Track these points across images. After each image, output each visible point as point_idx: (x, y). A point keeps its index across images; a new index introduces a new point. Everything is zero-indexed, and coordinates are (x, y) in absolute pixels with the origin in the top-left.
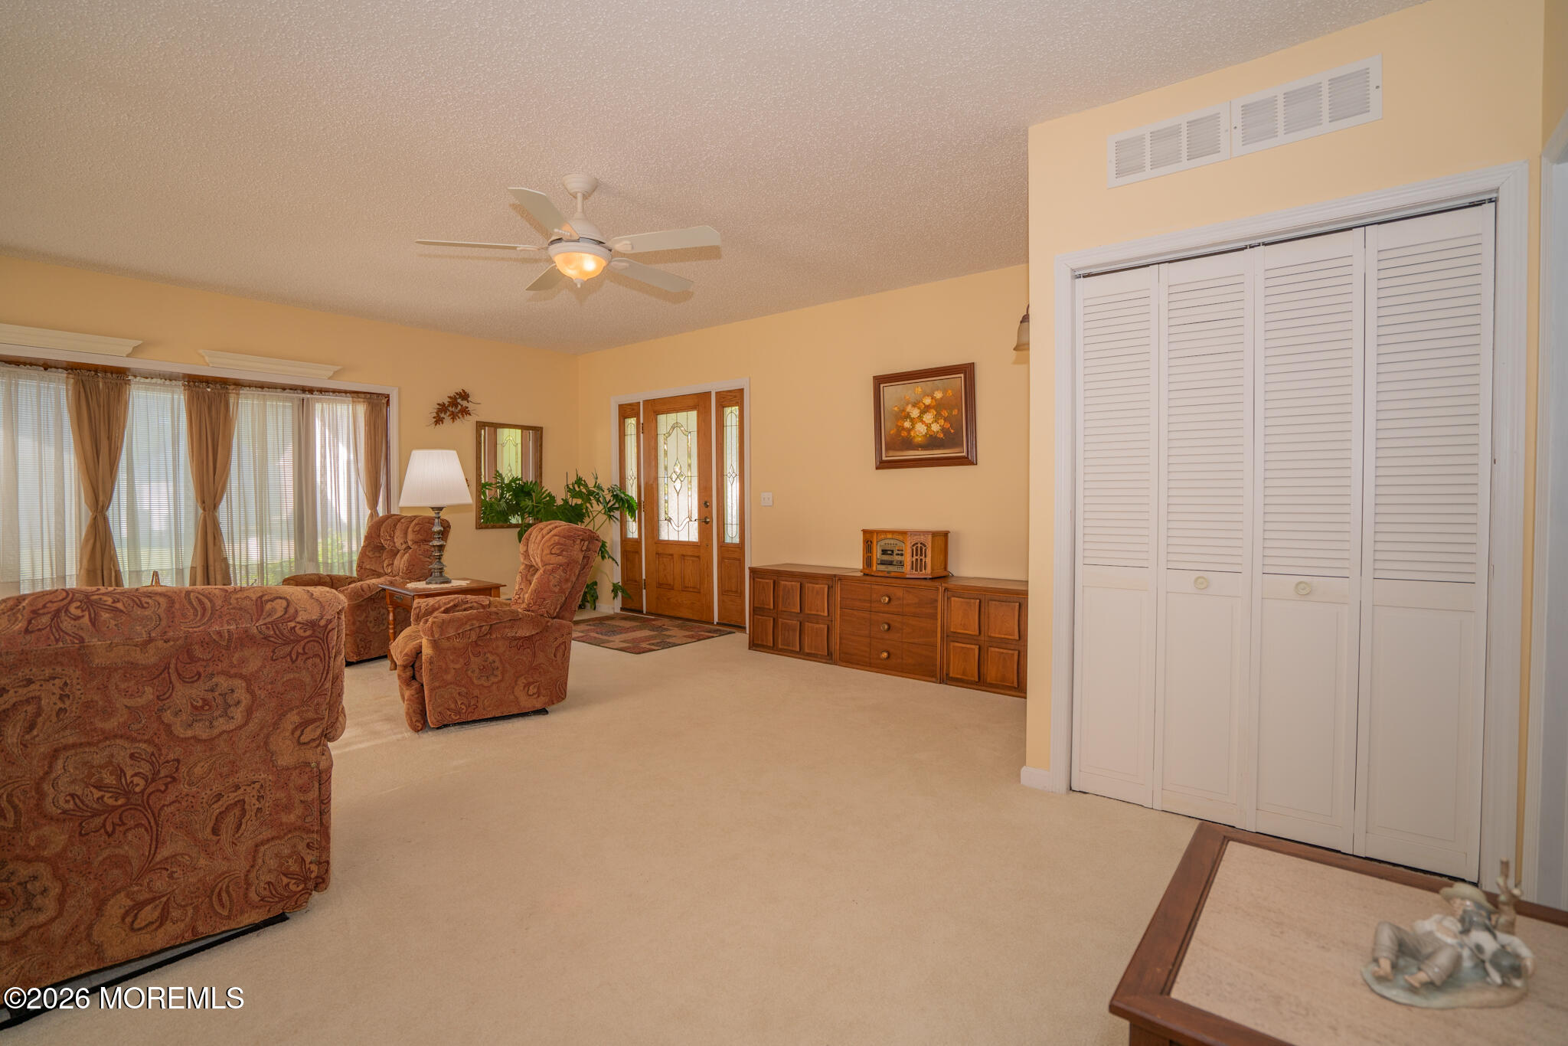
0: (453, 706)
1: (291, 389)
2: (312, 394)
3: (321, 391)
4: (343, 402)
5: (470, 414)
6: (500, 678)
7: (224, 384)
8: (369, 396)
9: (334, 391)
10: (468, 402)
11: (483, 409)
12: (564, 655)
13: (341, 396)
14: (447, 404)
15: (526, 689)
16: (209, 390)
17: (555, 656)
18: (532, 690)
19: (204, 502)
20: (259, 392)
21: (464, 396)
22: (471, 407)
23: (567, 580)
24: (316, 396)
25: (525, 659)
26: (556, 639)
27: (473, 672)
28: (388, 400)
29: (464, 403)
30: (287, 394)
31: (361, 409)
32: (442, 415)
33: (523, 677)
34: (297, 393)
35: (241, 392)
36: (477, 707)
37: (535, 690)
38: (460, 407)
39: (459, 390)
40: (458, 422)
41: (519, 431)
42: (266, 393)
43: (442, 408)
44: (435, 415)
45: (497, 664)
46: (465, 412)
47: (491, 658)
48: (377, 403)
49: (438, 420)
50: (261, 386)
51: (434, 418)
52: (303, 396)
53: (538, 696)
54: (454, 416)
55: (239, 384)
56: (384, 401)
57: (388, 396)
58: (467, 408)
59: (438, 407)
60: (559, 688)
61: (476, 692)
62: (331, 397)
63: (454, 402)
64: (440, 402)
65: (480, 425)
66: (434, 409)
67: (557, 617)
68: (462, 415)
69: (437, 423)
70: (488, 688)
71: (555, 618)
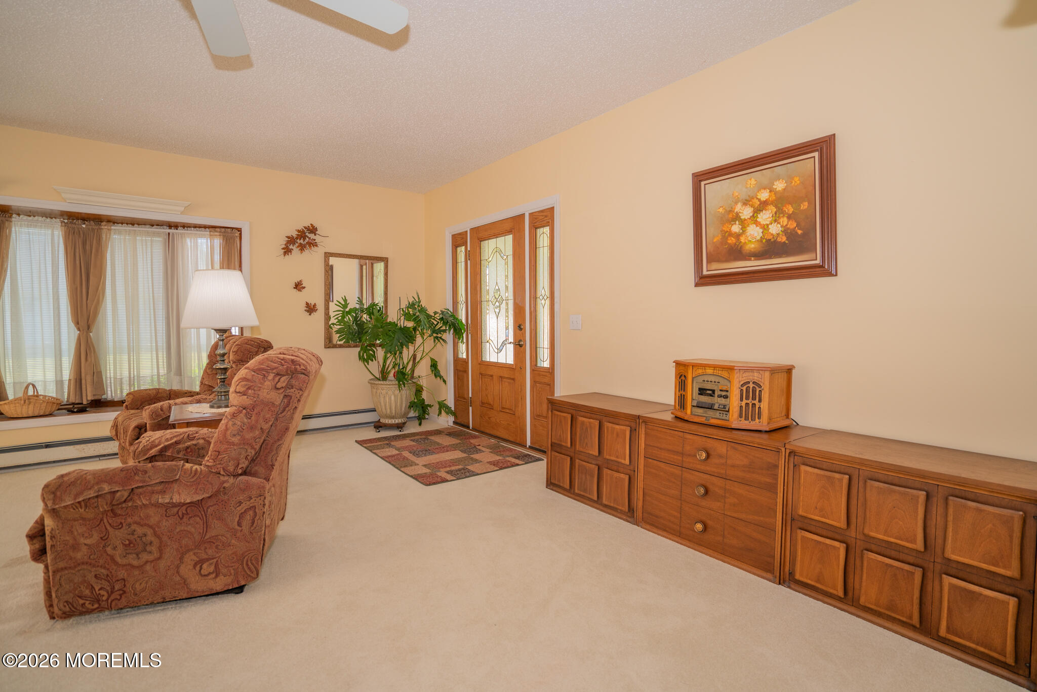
0: (87, 592)
1: (158, 225)
2: (177, 229)
3: (185, 226)
4: (201, 236)
5: (317, 246)
6: (156, 554)
7: (98, 219)
8: (223, 230)
9: (195, 226)
10: (315, 235)
11: (329, 240)
12: (253, 523)
13: (201, 231)
14: (295, 236)
15: (198, 568)
16: (84, 226)
17: (239, 524)
18: (207, 568)
19: (78, 323)
20: (130, 228)
21: (313, 230)
22: (318, 239)
23: (252, 428)
24: (180, 231)
25: (193, 530)
26: (240, 503)
27: (115, 548)
28: (241, 234)
29: (312, 236)
30: (155, 229)
31: (218, 242)
32: (291, 247)
33: (191, 553)
34: (164, 229)
35: (112, 228)
36: (125, 592)
37: (212, 569)
38: (307, 239)
39: (307, 224)
40: (307, 252)
41: (356, 262)
42: (136, 228)
43: (291, 240)
44: (284, 246)
45: (150, 538)
46: (312, 244)
47: (140, 531)
48: (231, 236)
49: (287, 251)
50: (133, 222)
51: (283, 249)
52: (172, 231)
53: (217, 576)
54: (302, 248)
55: (112, 221)
56: (237, 234)
57: (239, 230)
58: (315, 240)
59: (287, 239)
60: (247, 565)
61: (122, 574)
62: (192, 231)
63: (302, 234)
64: (289, 235)
65: (328, 255)
66: (283, 241)
67: (245, 473)
68: (310, 246)
69: (285, 253)
70: (139, 567)
71: (241, 475)
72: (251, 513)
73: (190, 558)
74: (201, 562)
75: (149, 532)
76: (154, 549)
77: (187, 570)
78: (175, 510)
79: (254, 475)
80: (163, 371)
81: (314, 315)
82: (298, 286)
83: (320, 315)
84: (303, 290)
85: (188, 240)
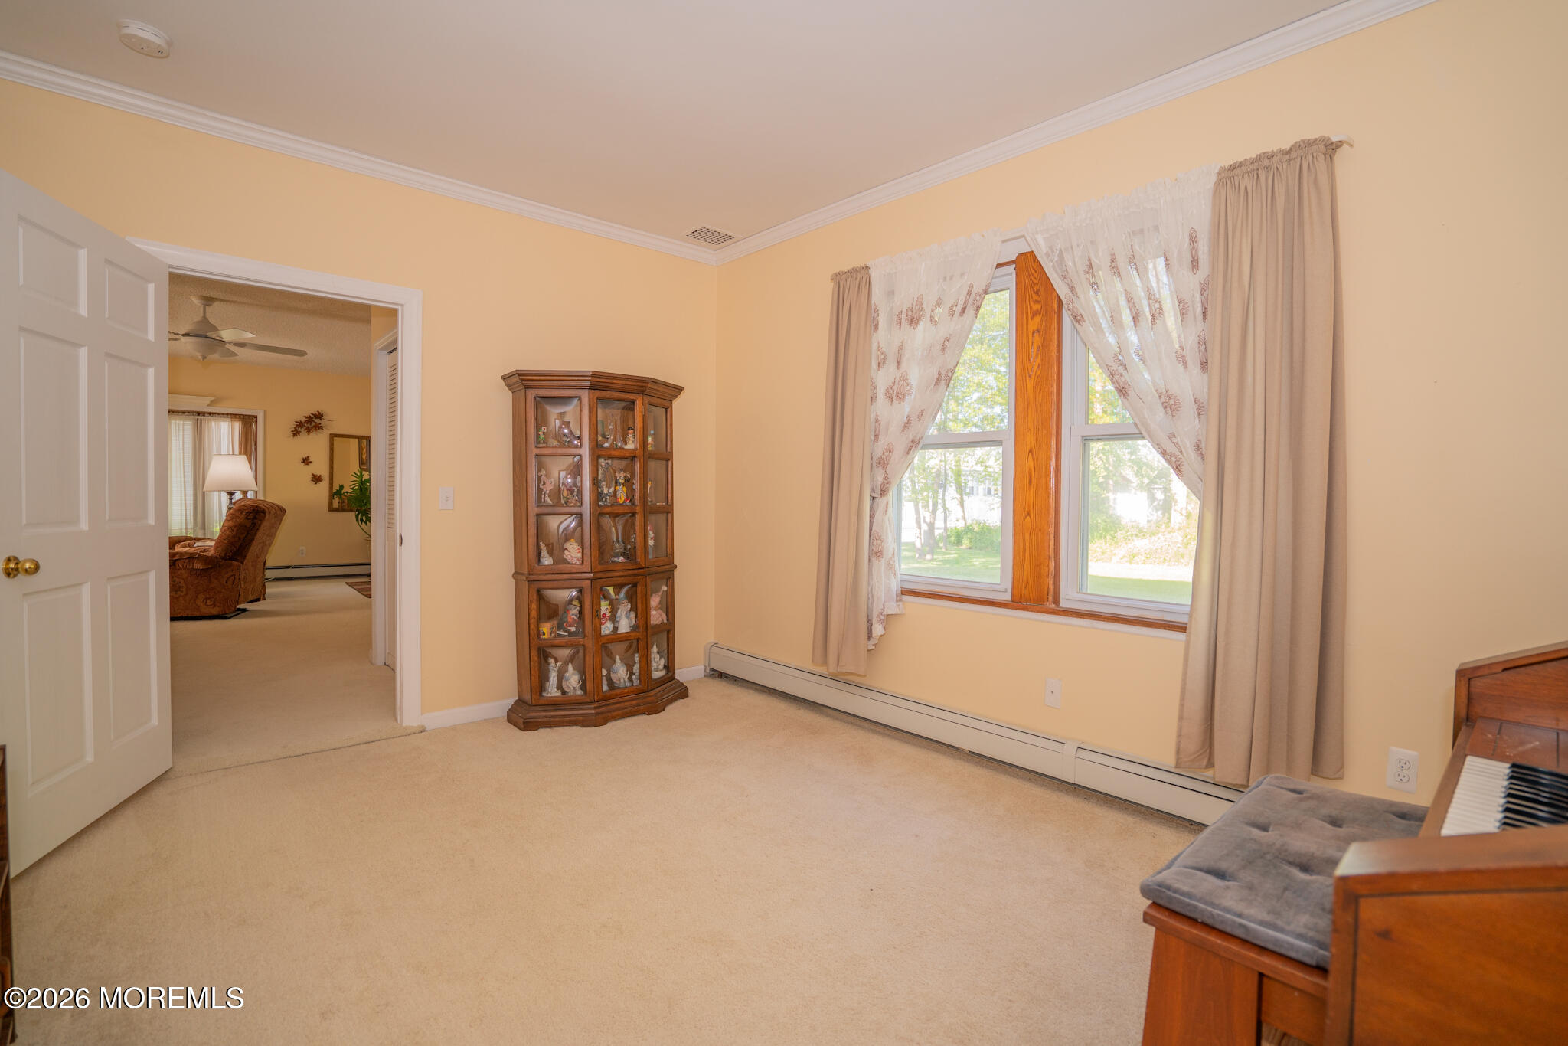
1: (189, 413)
2: (204, 417)
3: (211, 414)
4: (225, 421)
5: (322, 429)
6: (184, 593)
8: (243, 417)
9: (219, 414)
10: (321, 420)
11: (334, 424)
12: (234, 583)
13: (225, 418)
14: (303, 421)
15: (205, 603)
17: (227, 583)
21: (319, 416)
22: (323, 423)
24: (207, 418)
25: (203, 583)
26: (228, 572)
28: (256, 420)
29: (318, 421)
30: (186, 416)
31: (238, 425)
32: (299, 429)
34: (194, 416)
37: (212, 603)
38: (314, 423)
39: (314, 411)
40: (313, 435)
41: (357, 440)
43: (300, 424)
44: (293, 429)
46: (318, 427)
48: (248, 421)
49: (296, 433)
51: (293, 431)
52: (199, 417)
54: (309, 430)
56: (254, 420)
57: (256, 417)
58: (320, 424)
59: (296, 423)
62: (217, 418)
63: (309, 419)
64: (298, 420)
65: (333, 436)
66: (293, 425)
67: (230, 559)
68: (316, 430)
69: (294, 435)
70: (177, 598)
71: (229, 559)
72: (233, 578)
73: (201, 597)
74: (207, 599)
75: (182, 581)
76: (184, 590)
77: (199, 602)
78: (195, 572)
79: (236, 560)
80: (190, 526)
81: (320, 484)
82: (306, 461)
83: (324, 485)
84: (311, 465)
85: (213, 423)
